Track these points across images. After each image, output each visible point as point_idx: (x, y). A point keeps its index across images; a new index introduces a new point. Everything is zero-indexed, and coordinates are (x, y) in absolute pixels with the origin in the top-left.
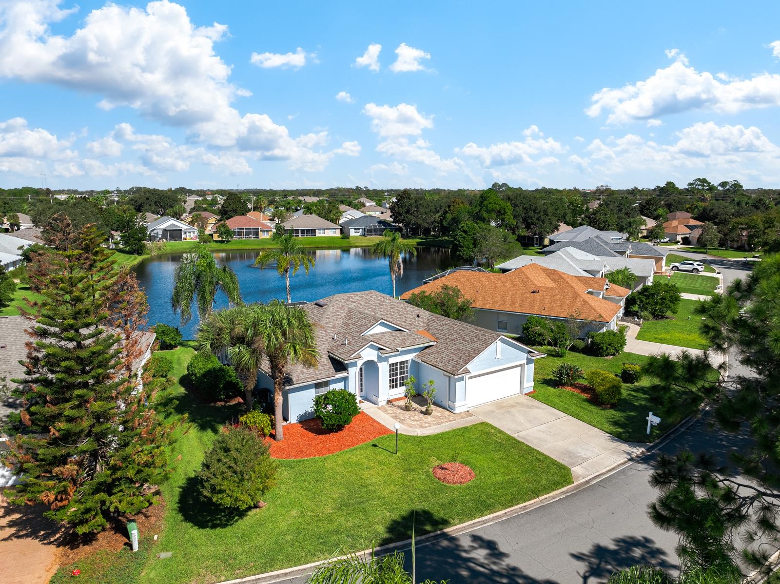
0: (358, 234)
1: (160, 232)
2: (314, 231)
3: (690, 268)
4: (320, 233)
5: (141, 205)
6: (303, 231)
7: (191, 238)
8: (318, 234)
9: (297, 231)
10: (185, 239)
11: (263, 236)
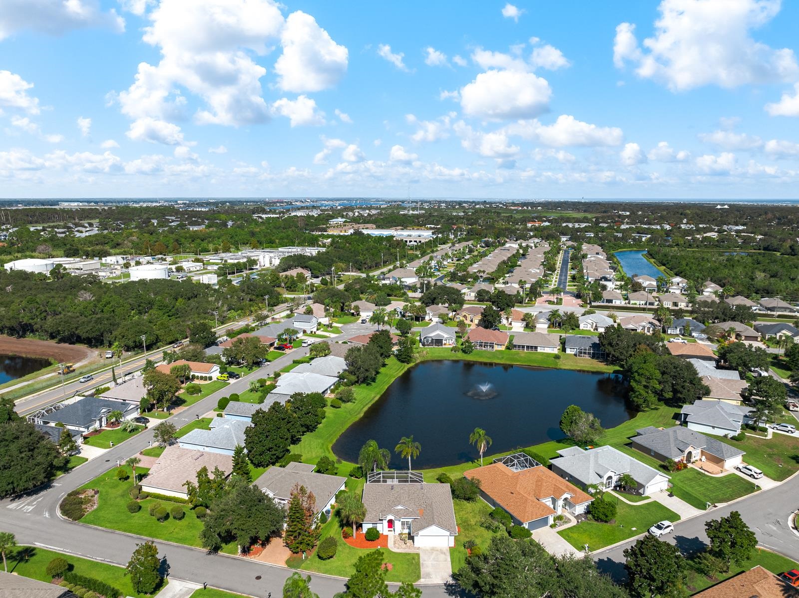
0: (573, 353)
1: (430, 339)
2: (536, 348)
3: (749, 473)
4: (541, 349)
5: (435, 299)
6: (528, 347)
7: (450, 344)
8: (539, 350)
9: (523, 347)
10: (445, 344)
11: (496, 348)
